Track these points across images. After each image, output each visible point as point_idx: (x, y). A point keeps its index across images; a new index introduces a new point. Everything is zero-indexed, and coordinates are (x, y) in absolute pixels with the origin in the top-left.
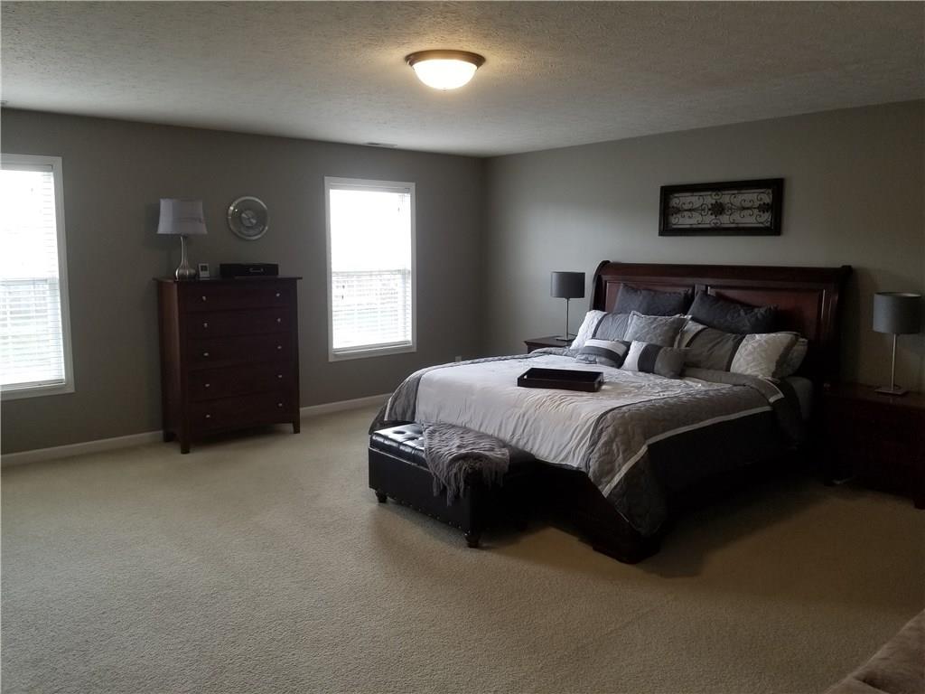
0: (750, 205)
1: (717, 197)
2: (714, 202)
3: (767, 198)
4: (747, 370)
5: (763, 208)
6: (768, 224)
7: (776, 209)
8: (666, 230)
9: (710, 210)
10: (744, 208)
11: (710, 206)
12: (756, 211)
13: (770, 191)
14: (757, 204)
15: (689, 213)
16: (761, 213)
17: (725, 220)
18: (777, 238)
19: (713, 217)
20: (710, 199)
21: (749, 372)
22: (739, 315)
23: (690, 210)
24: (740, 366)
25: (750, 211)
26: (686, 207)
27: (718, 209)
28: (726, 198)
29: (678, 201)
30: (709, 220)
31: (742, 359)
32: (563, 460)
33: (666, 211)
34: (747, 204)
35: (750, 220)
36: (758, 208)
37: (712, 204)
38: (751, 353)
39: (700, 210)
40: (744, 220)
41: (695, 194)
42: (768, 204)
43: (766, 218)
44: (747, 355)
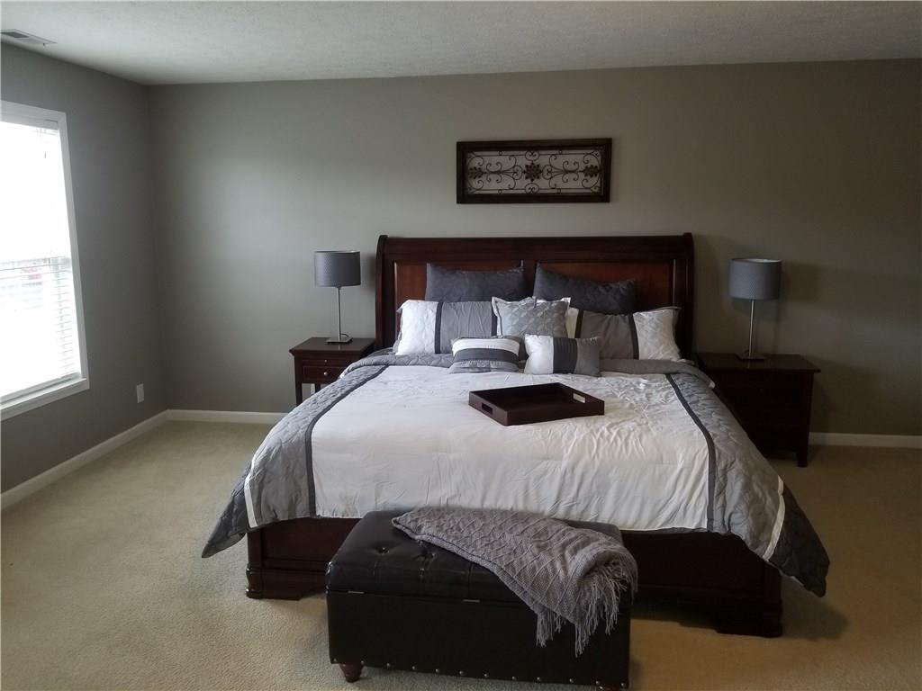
0: (574, 168)
1: (531, 158)
2: (529, 163)
3: (594, 160)
4: (658, 354)
5: (590, 172)
6: (597, 190)
7: (605, 172)
8: (465, 196)
9: (524, 172)
10: (567, 172)
11: (524, 169)
12: (582, 176)
13: (598, 153)
14: (582, 167)
15: (497, 177)
16: (588, 177)
17: (543, 185)
18: (607, 204)
19: (529, 181)
20: (523, 160)
21: (661, 356)
22: (600, 292)
23: (498, 172)
24: (649, 351)
25: (574, 176)
26: (492, 169)
27: (533, 172)
28: (544, 159)
29: (481, 161)
30: (523, 185)
31: (649, 344)
32: (666, 522)
33: (464, 174)
34: (570, 167)
35: (574, 184)
36: (583, 171)
37: (527, 166)
38: (654, 335)
39: (513, 172)
40: (566, 185)
41: (504, 153)
42: (596, 167)
43: (593, 183)
44: (652, 337)
